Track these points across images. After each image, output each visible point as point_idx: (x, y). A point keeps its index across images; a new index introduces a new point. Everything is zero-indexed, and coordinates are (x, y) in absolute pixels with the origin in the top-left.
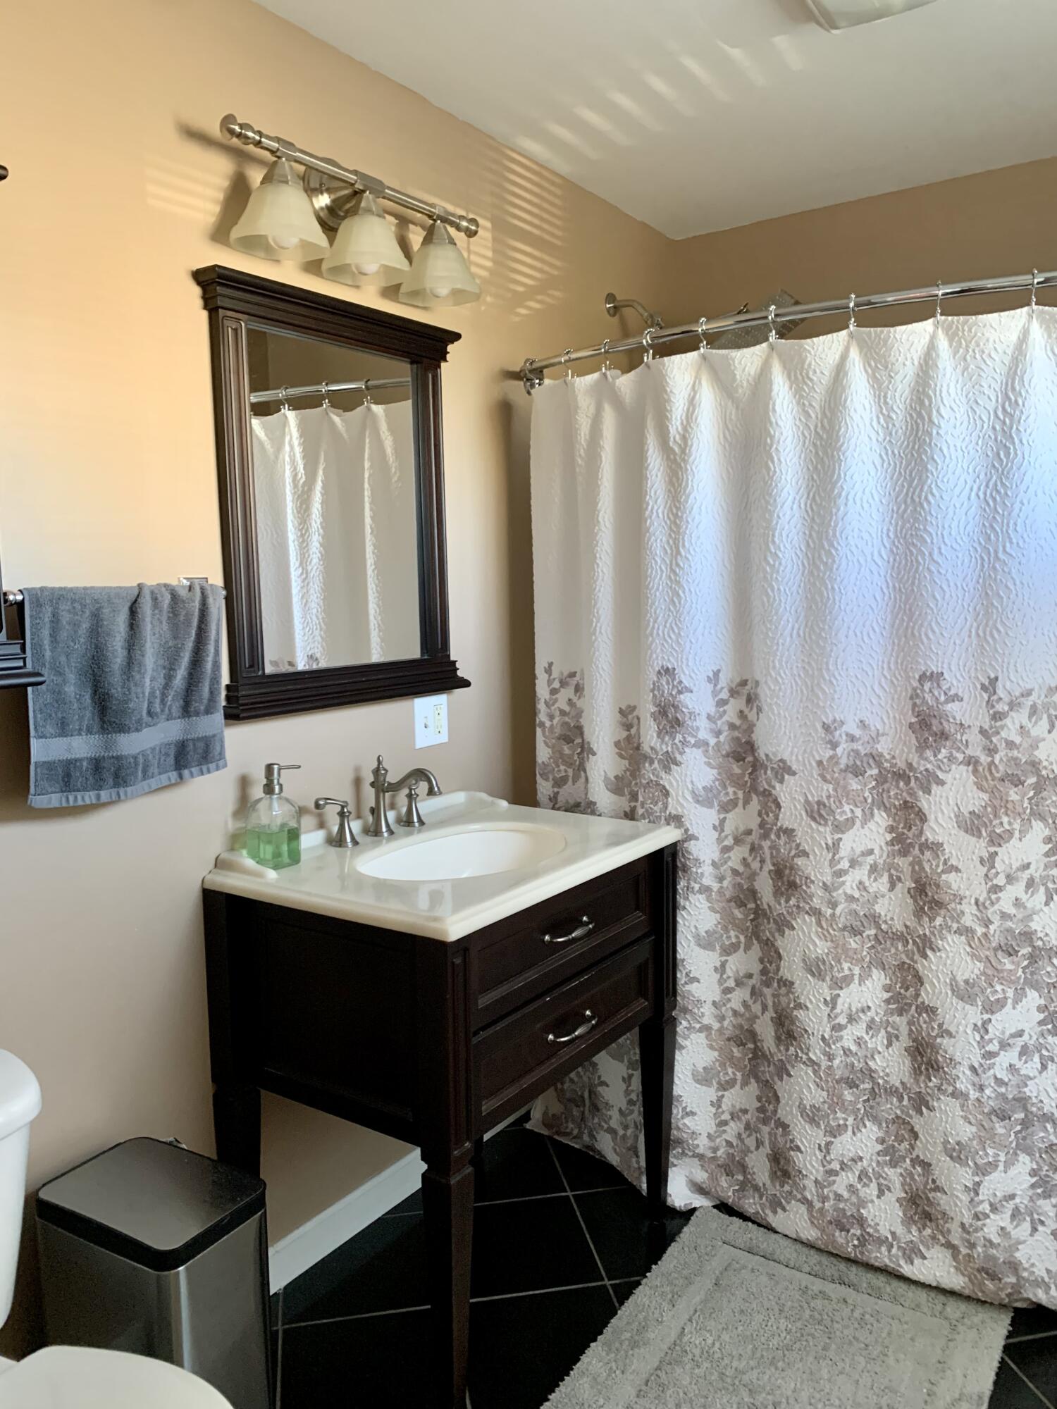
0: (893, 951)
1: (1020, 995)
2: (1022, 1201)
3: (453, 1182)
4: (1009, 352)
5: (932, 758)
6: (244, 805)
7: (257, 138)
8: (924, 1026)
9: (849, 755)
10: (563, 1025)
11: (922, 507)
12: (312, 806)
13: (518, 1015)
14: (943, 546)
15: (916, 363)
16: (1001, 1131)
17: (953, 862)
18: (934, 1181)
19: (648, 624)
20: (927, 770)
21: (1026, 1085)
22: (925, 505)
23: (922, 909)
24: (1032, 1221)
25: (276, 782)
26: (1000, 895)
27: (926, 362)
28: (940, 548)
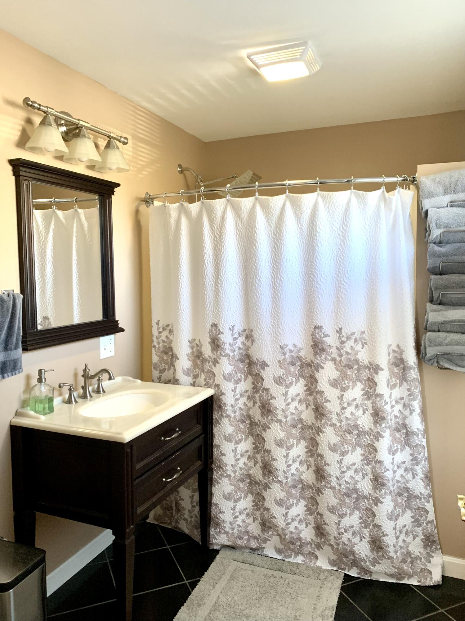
0: (308, 433)
1: (354, 449)
2: (356, 528)
3: (126, 543)
4: (344, 206)
5: (319, 359)
6: (28, 388)
7: (39, 107)
8: (319, 462)
9: (290, 357)
10: (169, 474)
11: (314, 263)
12: (58, 387)
13: (152, 471)
14: (321, 278)
15: (311, 209)
16: (348, 501)
17: (328, 398)
18: (324, 521)
19: (207, 306)
20: (317, 363)
21: (357, 484)
22: (315, 263)
23: (317, 416)
24: (360, 536)
25: (43, 377)
26: (345, 410)
27: (315, 208)
28: (320, 279)
